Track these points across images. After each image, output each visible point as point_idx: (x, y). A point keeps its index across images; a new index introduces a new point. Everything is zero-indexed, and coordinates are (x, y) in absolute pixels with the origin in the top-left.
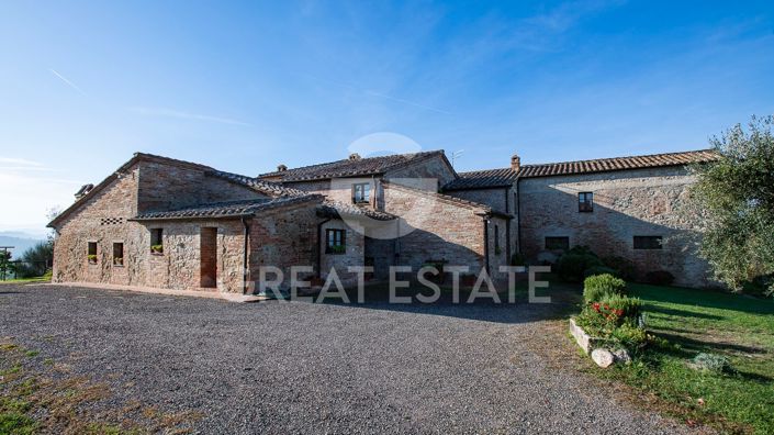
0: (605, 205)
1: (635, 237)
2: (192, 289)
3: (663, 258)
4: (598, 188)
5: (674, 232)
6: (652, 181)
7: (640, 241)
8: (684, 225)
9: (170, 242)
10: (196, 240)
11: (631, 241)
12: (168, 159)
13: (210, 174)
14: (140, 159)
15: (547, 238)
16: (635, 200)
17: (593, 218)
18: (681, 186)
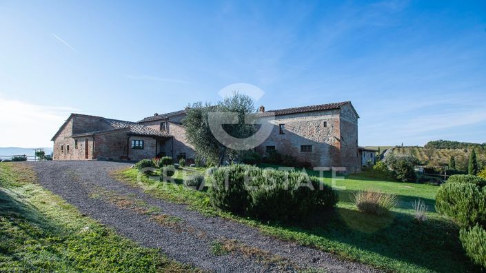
0: (289, 130)
1: (302, 146)
2: (83, 158)
3: (312, 156)
4: (287, 122)
5: (317, 143)
6: (309, 118)
7: (304, 148)
8: (321, 141)
9: (79, 144)
10: (84, 143)
11: (299, 148)
12: (84, 115)
13: (102, 120)
14: (73, 116)
15: (267, 147)
16: (302, 128)
17: (285, 137)
18: (320, 121)
